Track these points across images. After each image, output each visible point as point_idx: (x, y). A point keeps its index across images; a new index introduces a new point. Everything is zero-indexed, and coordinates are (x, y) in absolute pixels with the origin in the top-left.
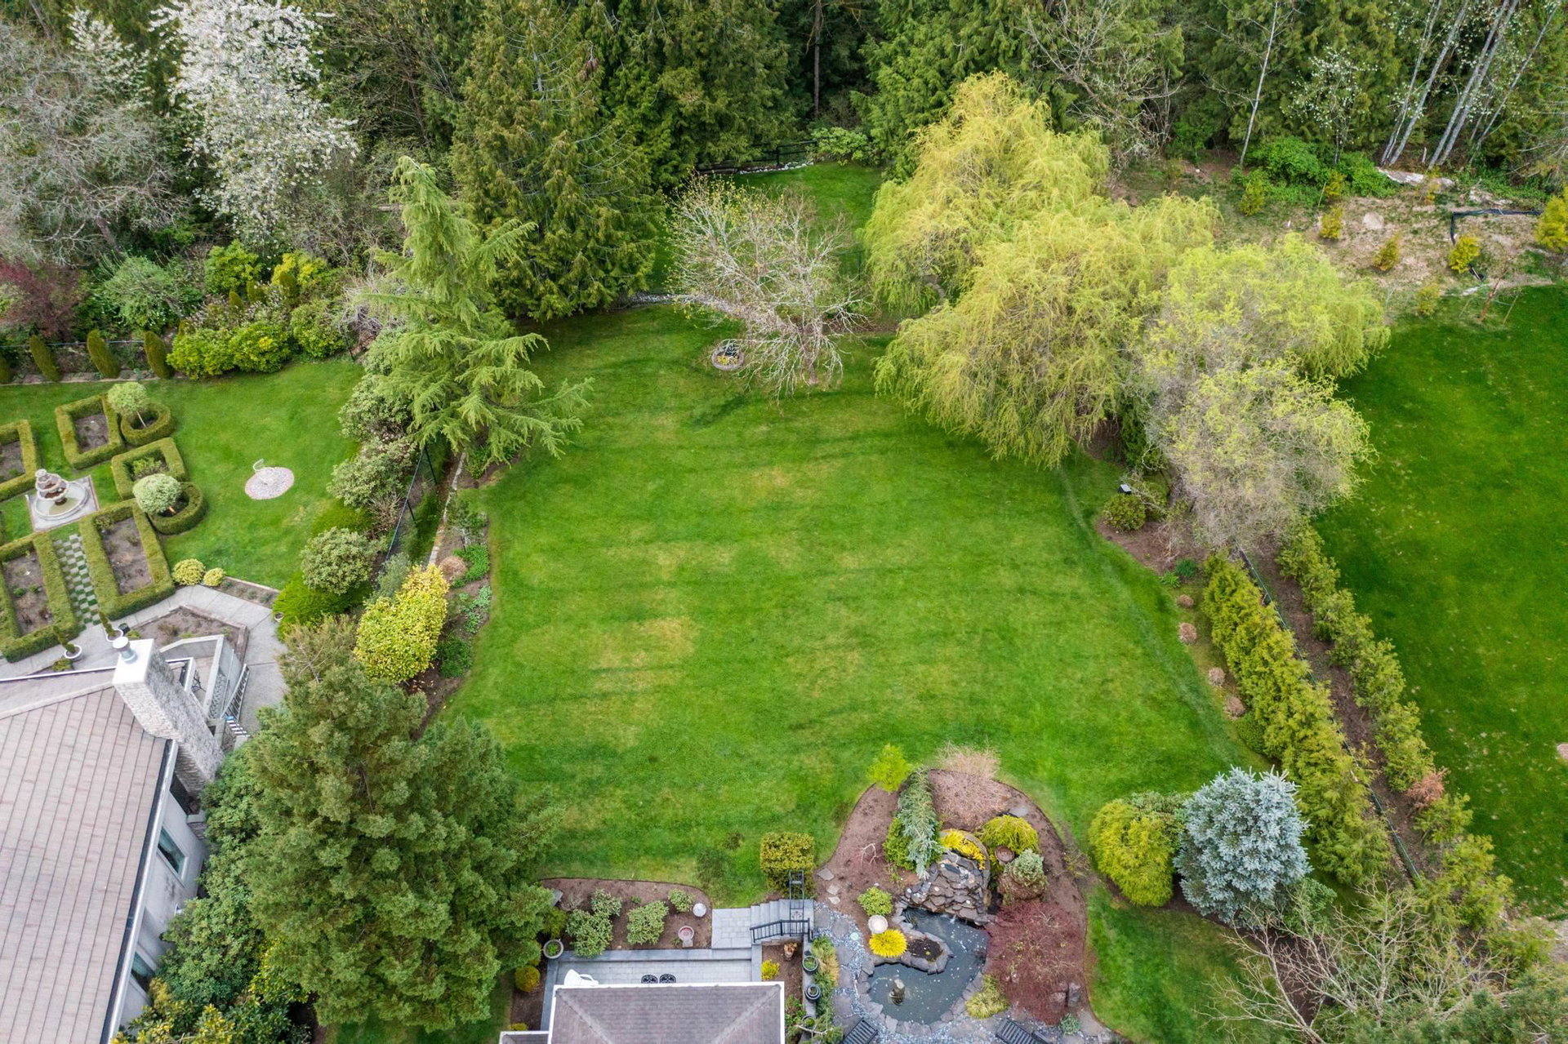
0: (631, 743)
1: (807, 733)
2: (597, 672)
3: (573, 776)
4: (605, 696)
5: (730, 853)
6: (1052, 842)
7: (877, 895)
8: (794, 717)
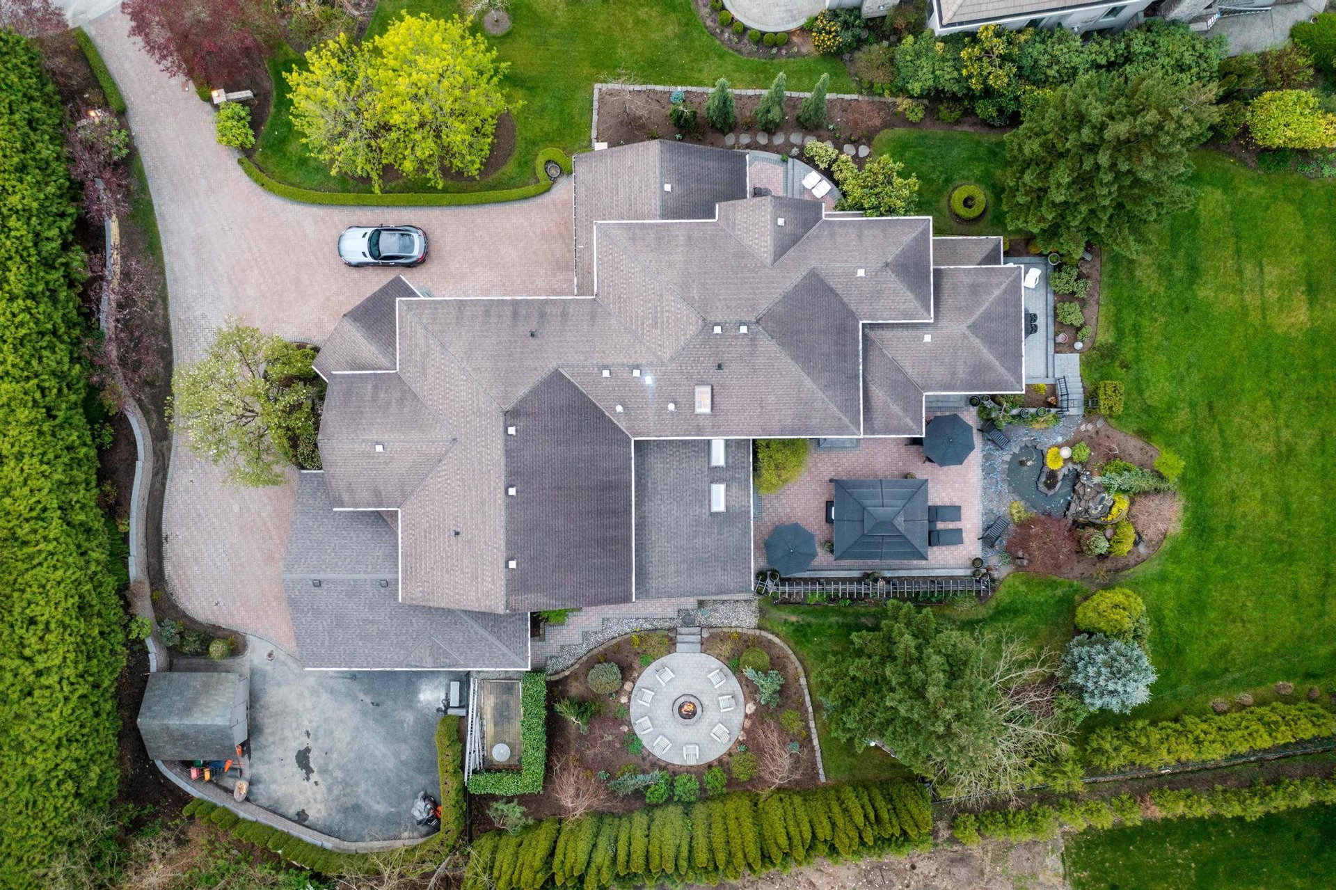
0: (1201, 294)
1: (1206, 413)
2: (1260, 265)
3: (1174, 257)
4: (1239, 272)
5: (1117, 363)
6: (1120, 565)
7: (1084, 453)
8: (1220, 405)
